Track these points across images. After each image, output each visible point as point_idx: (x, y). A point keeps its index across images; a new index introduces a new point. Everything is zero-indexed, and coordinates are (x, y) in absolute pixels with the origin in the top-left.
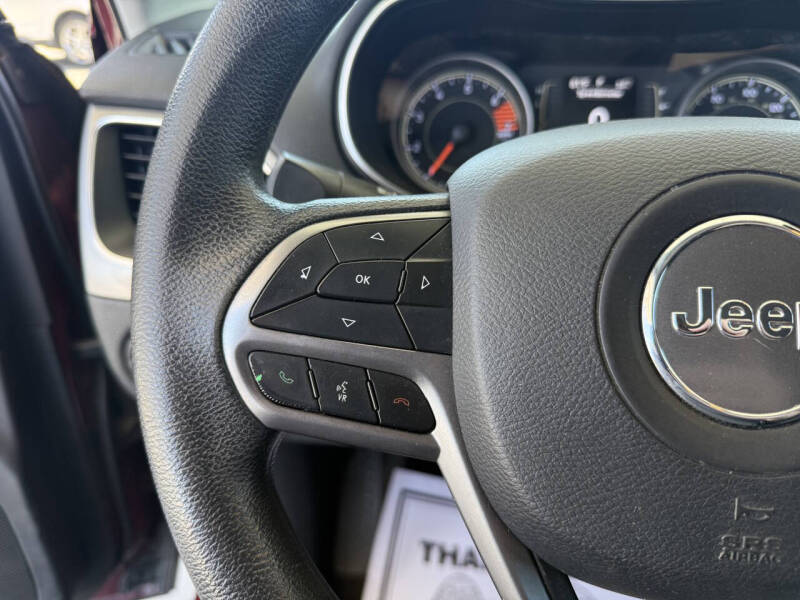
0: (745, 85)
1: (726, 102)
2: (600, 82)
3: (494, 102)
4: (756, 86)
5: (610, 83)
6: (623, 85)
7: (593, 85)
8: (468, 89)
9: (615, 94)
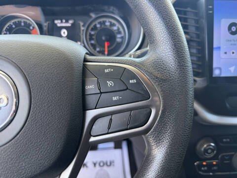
0: (105, 21)
1: (101, 27)
2: (64, 21)
3: (31, 28)
4: (109, 21)
5: (67, 21)
6: (71, 22)
7: (62, 22)
8: (23, 24)
9: (69, 25)
